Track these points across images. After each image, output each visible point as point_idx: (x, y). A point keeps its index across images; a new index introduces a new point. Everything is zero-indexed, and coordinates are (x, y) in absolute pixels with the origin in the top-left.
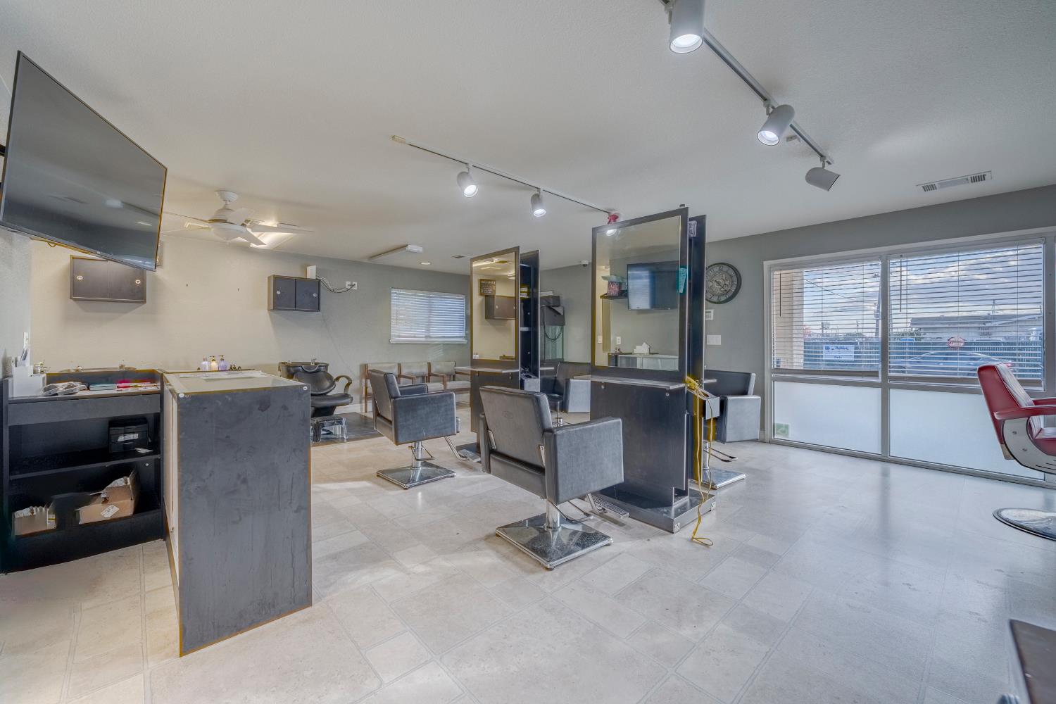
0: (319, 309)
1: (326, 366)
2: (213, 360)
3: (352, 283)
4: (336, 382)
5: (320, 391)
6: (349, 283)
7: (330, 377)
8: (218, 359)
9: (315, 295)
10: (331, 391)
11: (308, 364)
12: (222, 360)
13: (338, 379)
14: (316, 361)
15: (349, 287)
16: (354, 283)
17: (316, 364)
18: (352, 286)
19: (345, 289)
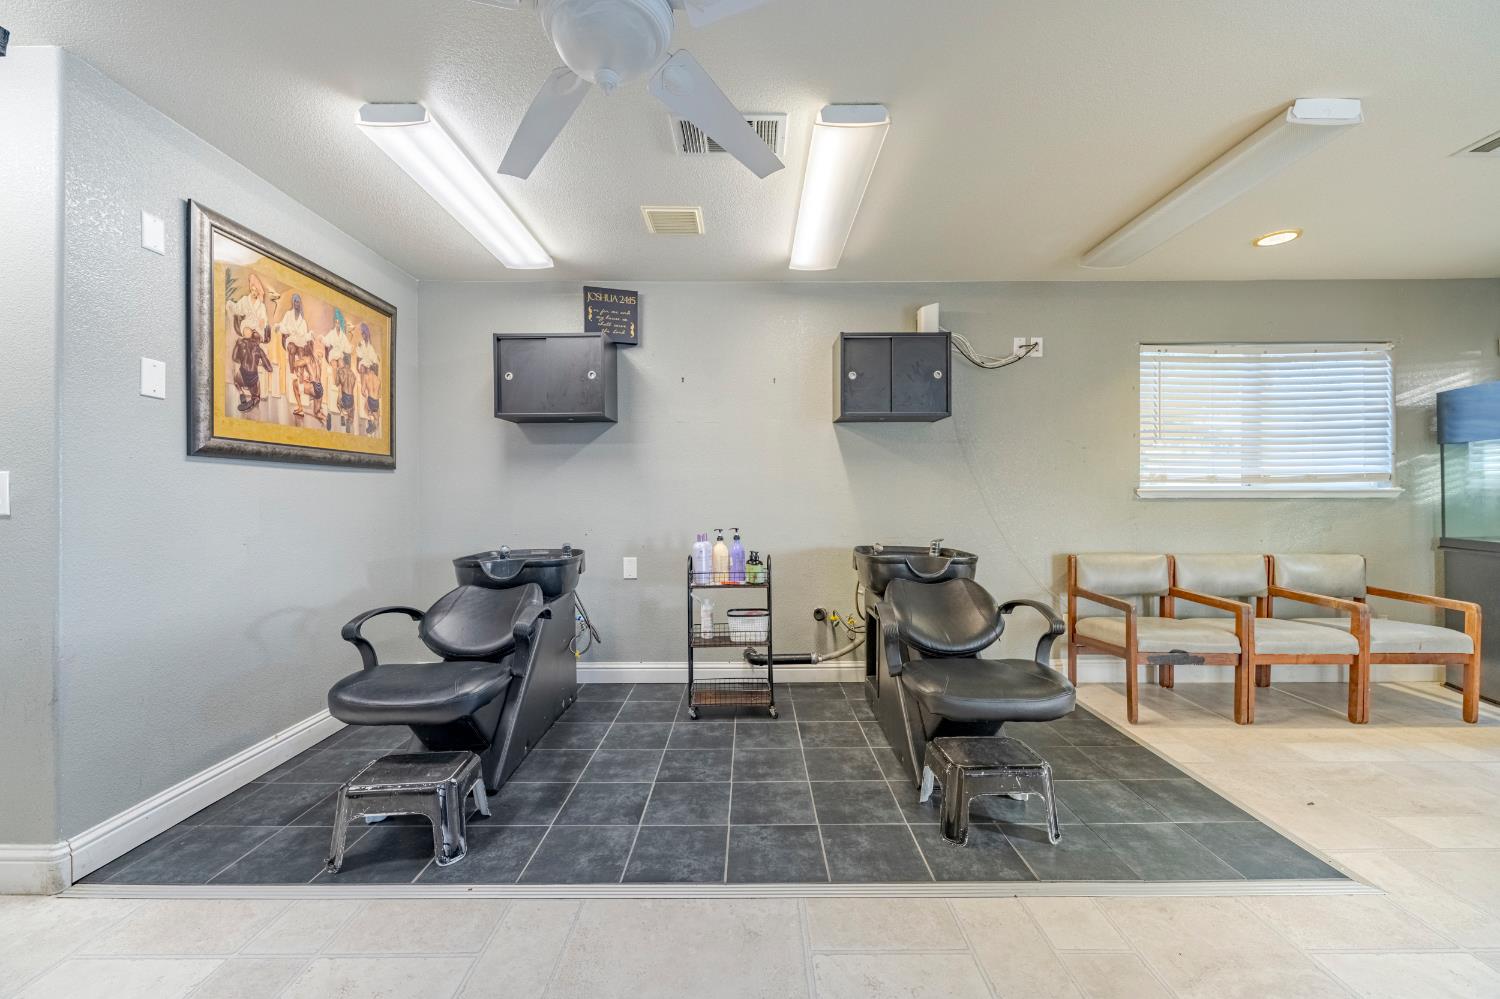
0: (948, 411)
1: (972, 561)
2: (720, 539)
3: (1028, 340)
4: (1004, 617)
5: (954, 643)
6: (1023, 341)
7: (983, 599)
8: (728, 535)
9: (938, 375)
10: (989, 643)
11: (922, 552)
12: (737, 538)
13: (1009, 607)
14: (943, 545)
15: (1022, 352)
16: (1033, 341)
17: (943, 553)
18: (1030, 347)
19: (1010, 359)
